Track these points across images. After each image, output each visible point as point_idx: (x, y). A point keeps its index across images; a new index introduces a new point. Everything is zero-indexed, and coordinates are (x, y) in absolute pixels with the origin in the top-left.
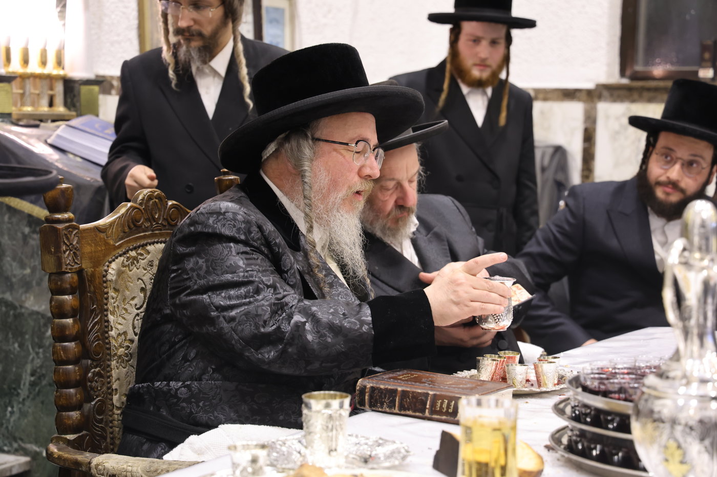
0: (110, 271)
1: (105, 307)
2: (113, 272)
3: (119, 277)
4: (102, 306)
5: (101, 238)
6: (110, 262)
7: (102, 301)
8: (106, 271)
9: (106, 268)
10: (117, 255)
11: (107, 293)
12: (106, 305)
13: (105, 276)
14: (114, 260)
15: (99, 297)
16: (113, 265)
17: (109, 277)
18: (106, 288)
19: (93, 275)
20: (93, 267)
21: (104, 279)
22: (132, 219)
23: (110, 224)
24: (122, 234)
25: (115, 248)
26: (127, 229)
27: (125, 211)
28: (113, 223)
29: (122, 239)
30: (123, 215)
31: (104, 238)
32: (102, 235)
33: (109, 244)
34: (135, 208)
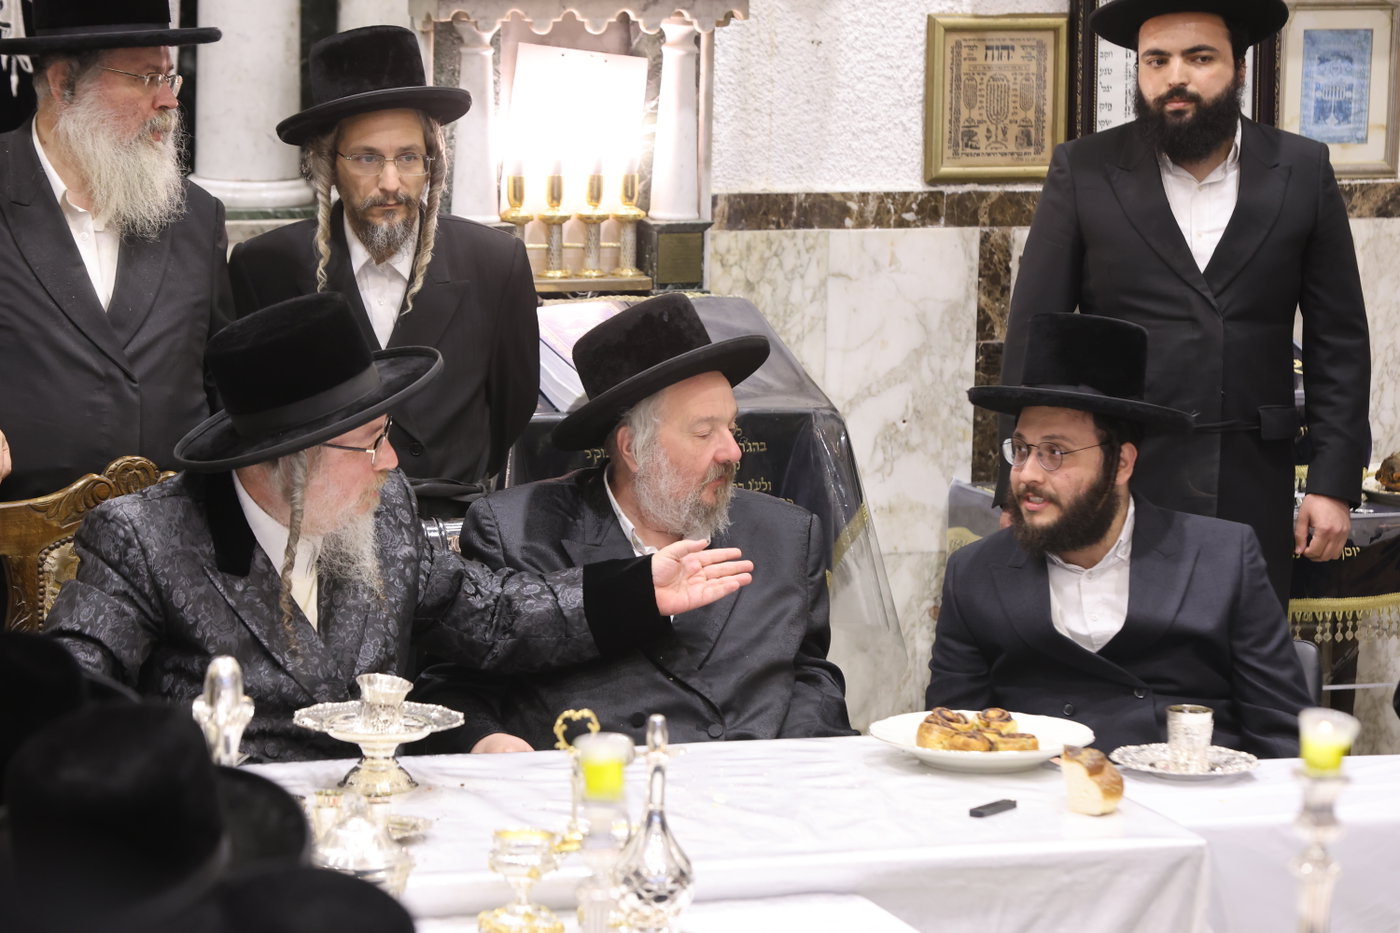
0: (49, 559)
1: (40, 604)
2: (52, 561)
3: (65, 569)
4: (35, 603)
5: (36, 519)
6: (51, 549)
7: (35, 596)
8: (43, 560)
9: (43, 556)
10: (63, 540)
11: (43, 587)
12: (42, 601)
13: (41, 566)
14: (58, 547)
15: (30, 591)
16: (55, 553)
17: (46, 567)
18: (43, 580)
19: (22, 564)
20: (23, 554)
21: (40, 569)
22: (92, 495)
23: (54, 503)
24: (74, 514)
25: (60, 531)
26: (82, 508)
27: (80, 484)
28: (60, 501)
29: (74, 519)
30: (76, 491)
31: (42, 520)
32: (39, 515)
33: (50, 526)
34: (99, 482)
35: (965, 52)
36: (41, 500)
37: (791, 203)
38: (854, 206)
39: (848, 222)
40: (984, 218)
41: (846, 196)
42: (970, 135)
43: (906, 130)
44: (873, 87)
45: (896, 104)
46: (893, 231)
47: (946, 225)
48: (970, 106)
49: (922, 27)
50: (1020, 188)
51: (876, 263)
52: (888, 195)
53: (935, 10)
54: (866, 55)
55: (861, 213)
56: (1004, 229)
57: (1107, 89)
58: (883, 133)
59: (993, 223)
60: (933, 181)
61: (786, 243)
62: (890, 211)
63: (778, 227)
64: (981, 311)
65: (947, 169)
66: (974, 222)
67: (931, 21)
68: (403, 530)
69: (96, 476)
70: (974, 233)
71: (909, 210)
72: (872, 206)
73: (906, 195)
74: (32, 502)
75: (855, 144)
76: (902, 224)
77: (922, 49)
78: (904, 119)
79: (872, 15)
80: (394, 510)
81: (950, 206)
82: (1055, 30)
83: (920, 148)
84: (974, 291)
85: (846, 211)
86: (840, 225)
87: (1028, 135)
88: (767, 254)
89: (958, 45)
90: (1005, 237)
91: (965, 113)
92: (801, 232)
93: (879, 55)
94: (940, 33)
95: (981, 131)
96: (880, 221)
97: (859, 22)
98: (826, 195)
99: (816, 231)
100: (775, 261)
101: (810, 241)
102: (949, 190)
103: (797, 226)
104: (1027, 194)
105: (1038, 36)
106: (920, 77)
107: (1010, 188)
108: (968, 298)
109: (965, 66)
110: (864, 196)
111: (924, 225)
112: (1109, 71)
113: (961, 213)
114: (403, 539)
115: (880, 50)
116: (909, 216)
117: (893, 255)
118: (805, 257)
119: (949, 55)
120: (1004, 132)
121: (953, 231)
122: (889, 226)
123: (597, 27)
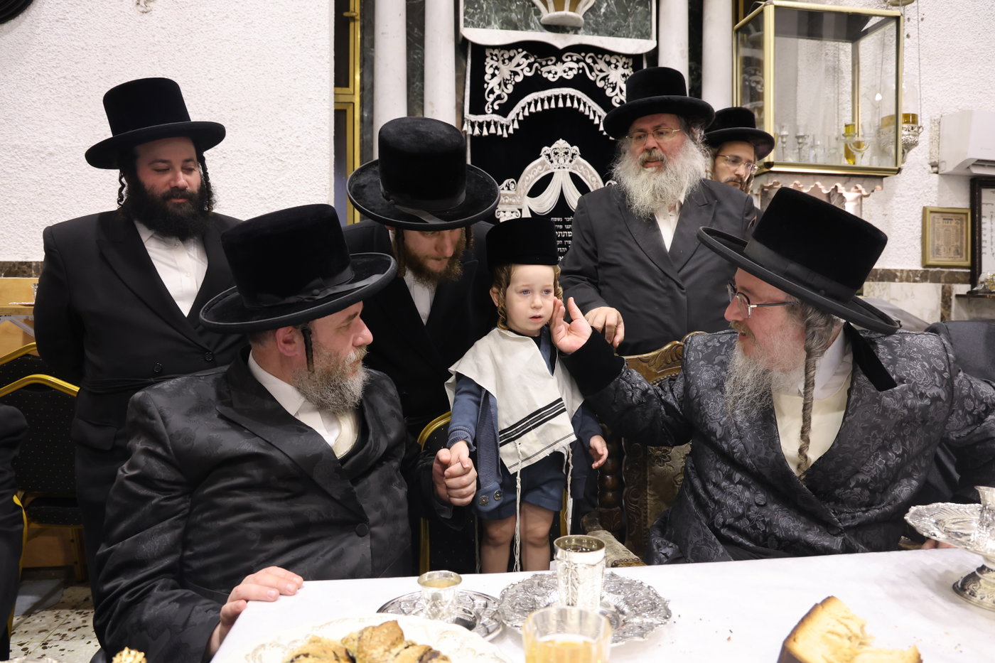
5: (642, 367)
22: (676, 354)
23: (653, 357)
24: (665, 365)
25: (656, 375)
26: (669, 361)
27: (668, 346)
28: (656, 356)
29: (665, 368)
30: (666, 350)
31: (646, 367)
32: (644, 364)
33: (651, 371)
34: (679, 345)
35: (936, 220)
36: (645, 355)
37: (877, 273)
38: (898, 274)
39: (897, 280)
40: (943, 280)
41: (896, 270)
42: (938, 250)
43: (915, 248)
44: (904, 232)
45: (912, 238)
46: (912, 284)
47: (930, 282)
48: (938, 240)
49: (921, 211)
50: (955, 270)
51: (906, 295)
52: (910, 270)
53: (925, 205)
54: (901, 220)
55: (901, 277)
56: (950, 285)
57: (985, 235)
58: (907, 249)
59: (946, 282)
60: (926, 266)
61: (876, 286)
62: (910, 277)
63: (873, 281)
64: (942, 314)
65: (931, 262)
66: (939, 282)
67: (925, 209)
68: (936, 374)
69: (678, 342)
70: (940, 285)
71: (918, 276)
72: (905, 274)
73: (916, 271)
74: (640, 356)
75: (898, 252)
76: (915, 281)
77: (920, 219)
78: (915, 244)
79: (904, 206)
80: (929, 359)
81: (931, 275)
82: (966, 214)
83: (920, 255)
84: (940, 306)
85: (896, 276)
86: (894, 281)
87: (957, 251)
88: (869, 290)
89: (934, 217)
90: (950, 287)
91: (936, 242)
92: (881, 283)
93: (906, 221)
94: (928, 213)
95: (942, 249)
96: (908, 280)
97: (899, 208)
98: (889, 270)
99: (885, 283)
100: (872, 293)
101: (884, 287)
102: (931, 270)
103: (880, 280)
104: (957, 272)
105: (961, 216)
106: (920, 229)
107: (951, 270)
108: (937, 309)
109: (936, 225)
110: (902, 271)
111: (922, 282)
112: (985, 229)
113: (935, 279)
114: (934, 380)
115: (906, 219)
116: (917, 279)
117: (912, 293)
118: (882, 292)
119: (931, 221)
120: (950, 249)
121: (932, 285)
122: (910, 282)
123: (827, 190)
